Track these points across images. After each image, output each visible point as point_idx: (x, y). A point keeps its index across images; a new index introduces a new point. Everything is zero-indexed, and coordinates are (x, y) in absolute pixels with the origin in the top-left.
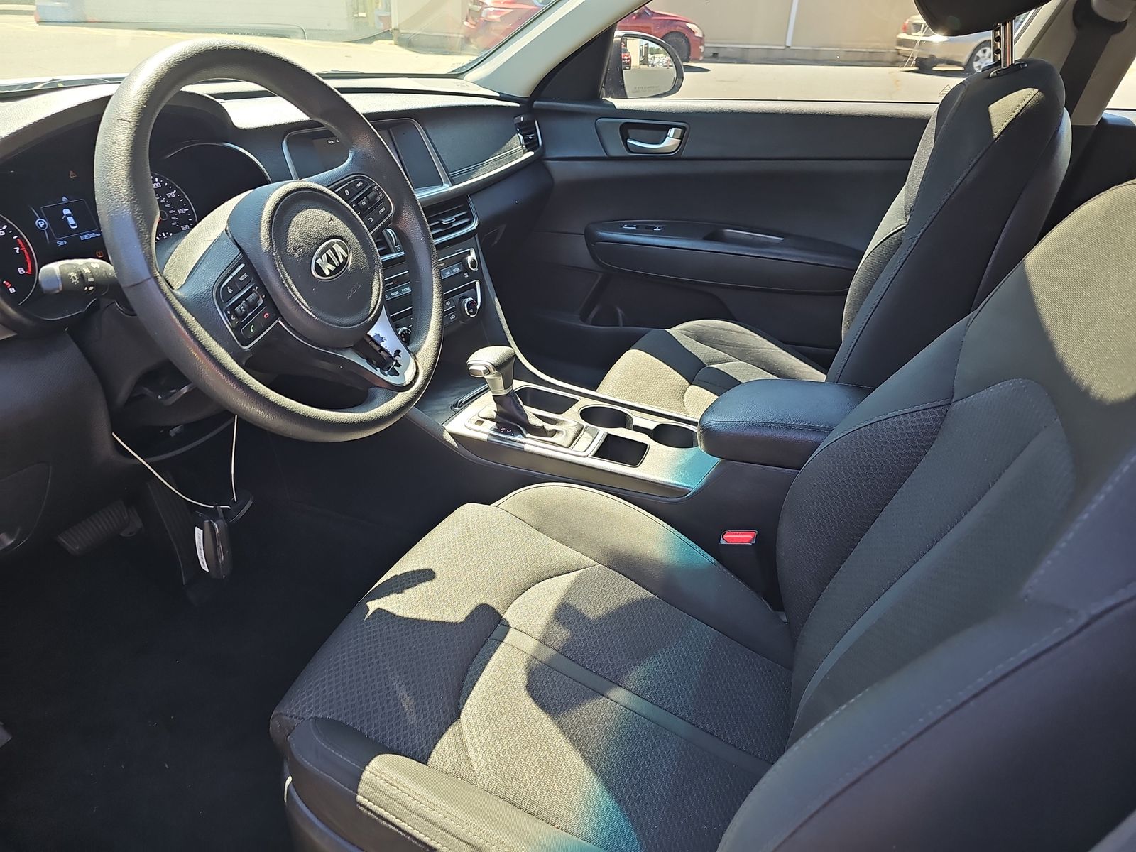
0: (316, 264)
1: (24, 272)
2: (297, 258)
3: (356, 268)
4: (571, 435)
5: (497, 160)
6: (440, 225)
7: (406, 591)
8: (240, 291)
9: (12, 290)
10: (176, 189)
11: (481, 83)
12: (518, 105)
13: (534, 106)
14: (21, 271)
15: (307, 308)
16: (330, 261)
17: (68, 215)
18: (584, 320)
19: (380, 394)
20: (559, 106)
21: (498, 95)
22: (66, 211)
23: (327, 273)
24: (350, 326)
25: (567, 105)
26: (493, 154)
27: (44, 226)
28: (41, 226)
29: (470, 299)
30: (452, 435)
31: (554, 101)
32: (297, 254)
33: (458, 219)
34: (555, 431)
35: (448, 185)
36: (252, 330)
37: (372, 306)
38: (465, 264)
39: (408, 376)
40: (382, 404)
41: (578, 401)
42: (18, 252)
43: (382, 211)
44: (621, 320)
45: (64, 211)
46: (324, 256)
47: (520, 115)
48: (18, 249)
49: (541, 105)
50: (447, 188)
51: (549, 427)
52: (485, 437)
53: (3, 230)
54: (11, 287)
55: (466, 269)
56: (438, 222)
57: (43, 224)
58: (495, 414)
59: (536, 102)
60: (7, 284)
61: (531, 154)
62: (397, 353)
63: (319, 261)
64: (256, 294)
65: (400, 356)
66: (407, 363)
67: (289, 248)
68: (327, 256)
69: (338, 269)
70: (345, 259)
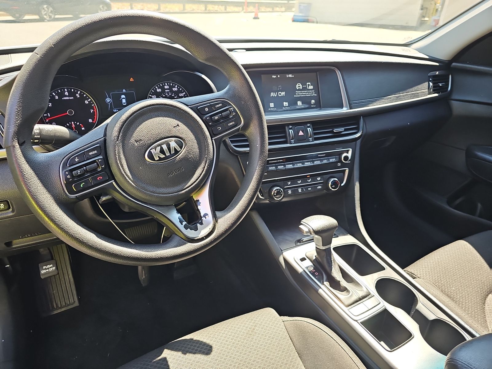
0: (150, 151)
1: (91, 121)
2: (136, 147)
4: (355, 298)
5: (399, 97)
6: (332, 132)
7: (188, 354)
8: (85, 161)
9: (83, 129)
10: (185, 92)
11: (420, 50)
12: (437, 64)
13: (452, 66)
14: (90, 121)
15: (130, 179)
16: (162, 152)
17: (123, 98)
18: (449, 203)
19: (176, 240)
20: (470, 67)
21: (427, 57)
22: (123, 96)
23: (157, 159)
24: (163, 194)
25: (476, 67)
26: (396, 93)
27: (109, 102)
28: (108, 101)
29: (336, 179)
30: (285, 260)
31: (468, 64)
32: (136, 144)
33: (346, 130)
34: (345, 289)
35: (346, 109)
36: (82, 186)
38: (340, 158)
39: (204, 233)
40: (173, 247)
41: (384, 269)
42: (92, 112)
43: (231, 124)
44: (478, 211)
45: (122, 96)
46: (159, 149)
47: (437, 71)
48: (92, 110)
49: (457, 66)
50: (345, 110)
51: (344, 283)
52: (300, 270)
53: (88, 101)
54: (83, 127)
55: (340, 161)
56: (331, 130)
57: (109, 101)
58: (314, 258)
59: (454, 64)
60: (82, 125)
61: (436, 95)
62: (205, 215)
63: (153, 151)
64: (98, 164)
65: (206, 218)
66: (208, 224)
67: (132, 140)
68: (162, 148)
69: (167, 158)
70: (176, 152)
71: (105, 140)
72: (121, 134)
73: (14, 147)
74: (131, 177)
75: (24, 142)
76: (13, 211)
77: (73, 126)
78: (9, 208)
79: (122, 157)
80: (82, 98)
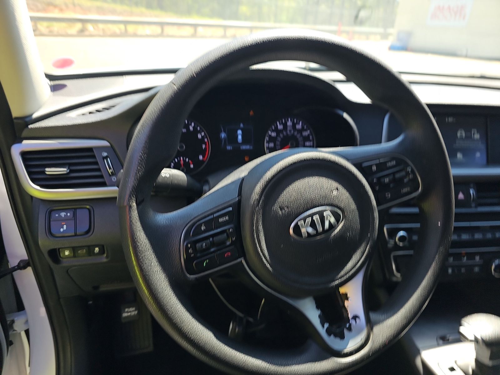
0: (297, 223)
2: (280, 216)
3: (342, 236)
8: (212, 230)
14: (201, 157)
15: (266, 260)
16: (313, 224)
19: (314, 348)
23: (305, 235)
32: (281, 212)
36: (205, 264)
37: (342, 273)
39: (352, 345)
43: (405, 190)
46: (309, 220)
62: (355, 317)
63: (301, 223)
64: (227, 235)
65: (356, 322)
66: (359, 332)
67: (276, 207)
68: (313, 221)
69: (318, 234)
70: (332, 227)
71: (239, 202)
72: (263, 197)
73: (130, 207)
74: (268, 258)
75: (143, 201)
76: (107, 257)
77: (182, 162)
78: (104, 253)
79: (261, 228)
80: (196, 132)
